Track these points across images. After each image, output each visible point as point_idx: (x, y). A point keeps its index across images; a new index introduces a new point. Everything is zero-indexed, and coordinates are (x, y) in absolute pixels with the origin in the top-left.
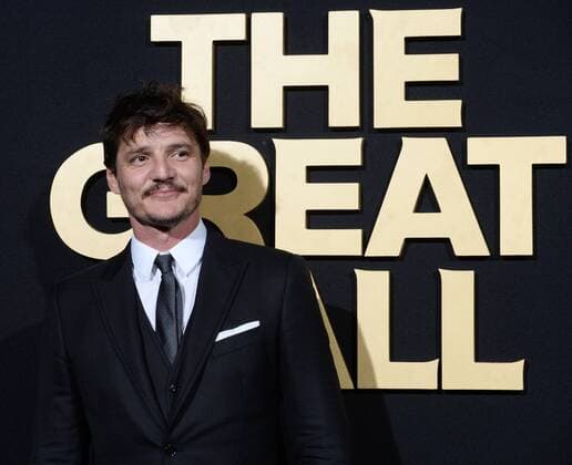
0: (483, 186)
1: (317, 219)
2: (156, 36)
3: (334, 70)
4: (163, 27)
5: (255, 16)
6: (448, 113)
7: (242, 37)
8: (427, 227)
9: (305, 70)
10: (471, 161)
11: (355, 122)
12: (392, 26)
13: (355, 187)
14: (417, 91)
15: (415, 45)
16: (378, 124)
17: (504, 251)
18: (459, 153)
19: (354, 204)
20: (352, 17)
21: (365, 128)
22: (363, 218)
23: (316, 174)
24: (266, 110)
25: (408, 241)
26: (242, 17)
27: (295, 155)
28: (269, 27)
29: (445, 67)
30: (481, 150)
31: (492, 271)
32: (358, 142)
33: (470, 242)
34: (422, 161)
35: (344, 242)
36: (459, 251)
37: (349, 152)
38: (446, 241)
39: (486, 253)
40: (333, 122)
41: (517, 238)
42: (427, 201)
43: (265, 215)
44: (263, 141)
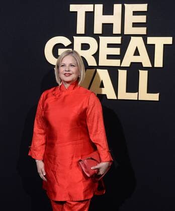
0: (151, 49)
1: (110, 57)
2: (71, 10)
3: (114, 20)
4: (73, 8)
5: (96, 5)
6: (143, 31)
7: (92, 10)
8: (136, 59)
9: (108, 19)
10: (148, 43)
11: (119, 32)
12: (130, 8)
13: (119, 49)
14: (135, 25)
15: (135, 13)
16: (126, 33)
17: (155, 66)
18: (145, 41)
19: (118, 53)
20: (120, 5)
21: (122, 34)
22: (121, 57)
23: (110, 46)
24: (98, 29)
25: (132, 63)
26: (92, 5)
27: (105, 40)
28: (99, 8)
29: (143, 19)
30: (151, 40)
31: (152, 71)
32: (120, 37)
33: (147, 63)
34: (136, 43)
35: (115, 63)
36: (144, 66)
37: (118, 40)
38: (141, 63)
39: (151, 66)
40: (114, 32)
41: (159, 62)
42: (137, 53)
43: (96, 56)
44: (97, 37)
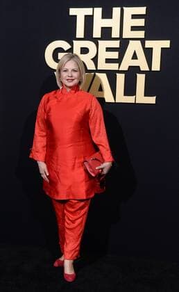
0: (148, 53)
1: (108, 61)
2: (71, 13)
3: (113, 23)
4: (73, 11)
5: (95, 9)
6: (141, 34)
7: (91, 14)
8: (135, 63)
9: (107, 23)
10: (146, 47)
11: (118, 36)
12: (129, 11)
13: (117, 53)
14: (134, 28)
15: (134, 17)
16: (124, 37)
17: (153, 69)
18: (143, 44)
19: (117, 57)
20: (119, 9)
21: (120, 38)
22: (119, 61)
23: (108, 49)
24: (97, 33)
25: (130, 67)
26: (91, 9)
27: (104, 44)
28: (98, 12)
29: (141, 22)
30: (148, 44)
31: (150, 75)
32: (119, 41)
33: (144, 67)
34: (134, 46)
35: (114, 67)
36: (142, 69)
37: (116, 44)
38: (139, 67)
39: (148, 70)
40: (113, 36)
41: (156, 66)
42: (135, 57)
43: (95, 60)
44: (96, 41)
